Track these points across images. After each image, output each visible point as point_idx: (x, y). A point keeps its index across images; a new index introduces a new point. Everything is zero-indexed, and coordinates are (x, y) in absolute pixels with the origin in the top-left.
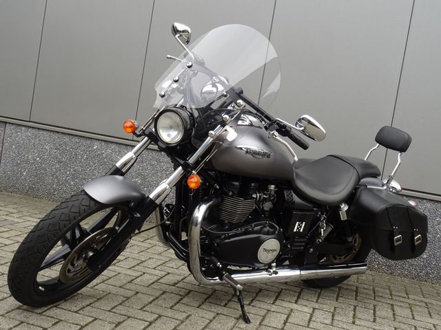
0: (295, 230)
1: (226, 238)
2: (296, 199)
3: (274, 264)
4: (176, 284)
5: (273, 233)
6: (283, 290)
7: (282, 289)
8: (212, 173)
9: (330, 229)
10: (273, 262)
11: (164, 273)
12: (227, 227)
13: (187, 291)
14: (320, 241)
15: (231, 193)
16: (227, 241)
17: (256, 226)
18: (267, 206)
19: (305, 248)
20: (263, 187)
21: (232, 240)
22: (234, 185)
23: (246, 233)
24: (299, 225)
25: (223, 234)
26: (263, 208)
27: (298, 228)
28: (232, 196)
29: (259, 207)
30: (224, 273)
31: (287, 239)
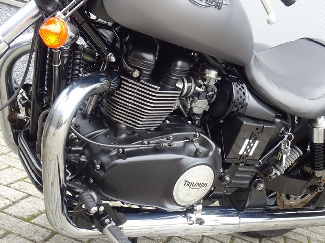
0: (241, 153)
1: (118, 156)
2: (251, 100)
3: (199, 207)
4: (34, 217)
5: (206, 155)
6: (205, 238)
7: (203, 236)
8: (107, 34)
9: (296, 156)
10: (198, 203)
11: (21, 195)
12: (124, 136)
13: (48, 234)
14: (279, 174)
15: (136, 74)
16: (120, 161)
17: (176, 139)
18: (200, 106)
19: (251, 184)
20: (196, 73)
21: (129, 160)
22: (144, 59)
23: (157, 150)
24: (249, 144)
25: (115, 148)
26: (191, 109)
27: (246, 150)
28: (138, 80)
29: (185, 106)
30: (107, 221)
31: (226, 165)
